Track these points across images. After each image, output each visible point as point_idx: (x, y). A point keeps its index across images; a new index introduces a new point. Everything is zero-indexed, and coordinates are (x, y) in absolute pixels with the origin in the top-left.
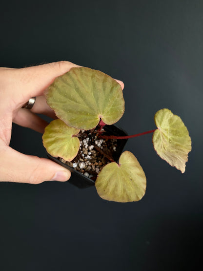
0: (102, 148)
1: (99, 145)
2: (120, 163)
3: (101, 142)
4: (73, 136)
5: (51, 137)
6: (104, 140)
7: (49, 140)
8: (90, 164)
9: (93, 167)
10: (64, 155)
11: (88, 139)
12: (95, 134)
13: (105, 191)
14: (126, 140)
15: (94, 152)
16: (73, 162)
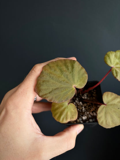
0: (88, 99)
1: (86, 98)
2: (105, 103)
3: (86, 95)
4: (69, 104)
5: (57, 114)
6: (86, 93)
7: (58, 115)
8: (88, 113)
9: (91, 114)
10: (71, 118)
11: (77, 99)
12: (79, 93)
13: (107, 124)
14: (99, 86)
15: (85, 105)
16: (78, 118)
